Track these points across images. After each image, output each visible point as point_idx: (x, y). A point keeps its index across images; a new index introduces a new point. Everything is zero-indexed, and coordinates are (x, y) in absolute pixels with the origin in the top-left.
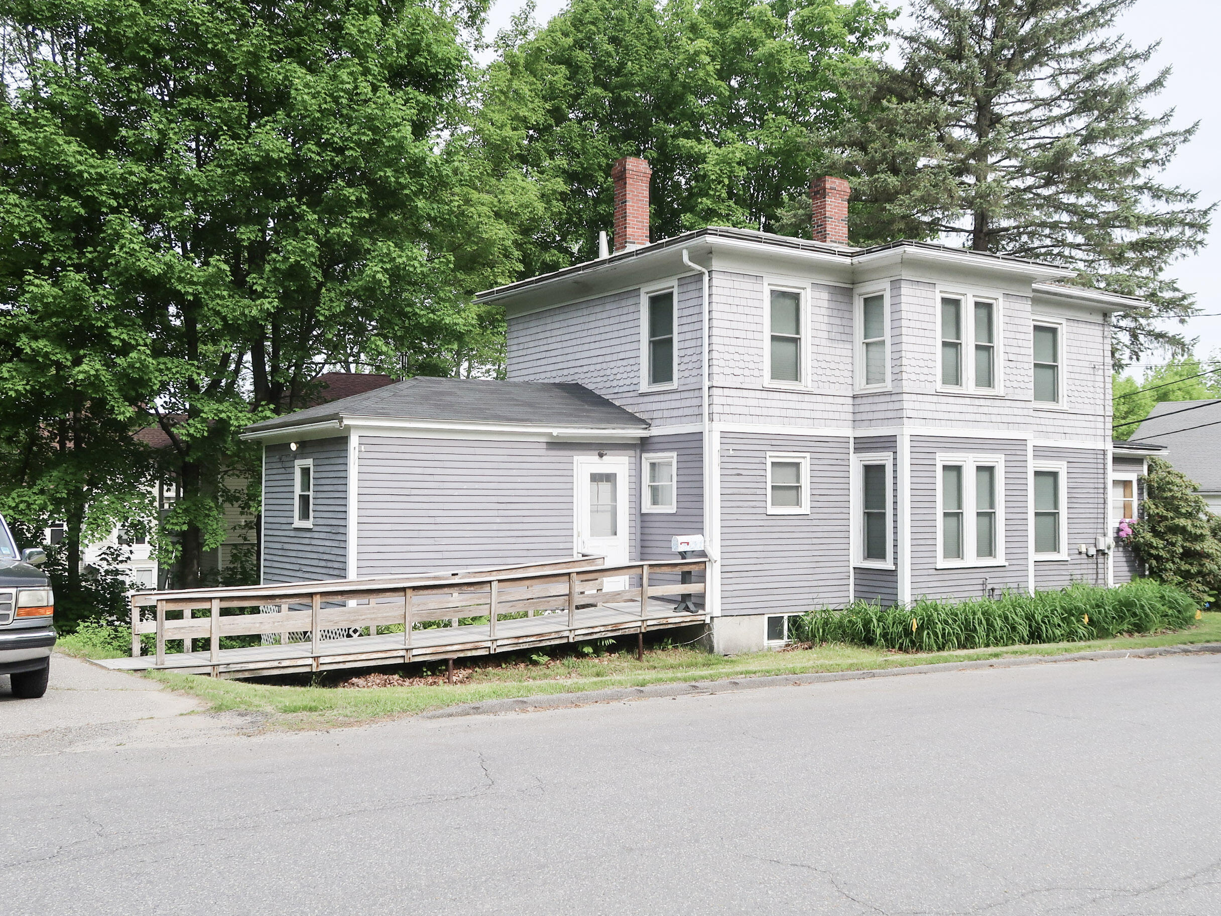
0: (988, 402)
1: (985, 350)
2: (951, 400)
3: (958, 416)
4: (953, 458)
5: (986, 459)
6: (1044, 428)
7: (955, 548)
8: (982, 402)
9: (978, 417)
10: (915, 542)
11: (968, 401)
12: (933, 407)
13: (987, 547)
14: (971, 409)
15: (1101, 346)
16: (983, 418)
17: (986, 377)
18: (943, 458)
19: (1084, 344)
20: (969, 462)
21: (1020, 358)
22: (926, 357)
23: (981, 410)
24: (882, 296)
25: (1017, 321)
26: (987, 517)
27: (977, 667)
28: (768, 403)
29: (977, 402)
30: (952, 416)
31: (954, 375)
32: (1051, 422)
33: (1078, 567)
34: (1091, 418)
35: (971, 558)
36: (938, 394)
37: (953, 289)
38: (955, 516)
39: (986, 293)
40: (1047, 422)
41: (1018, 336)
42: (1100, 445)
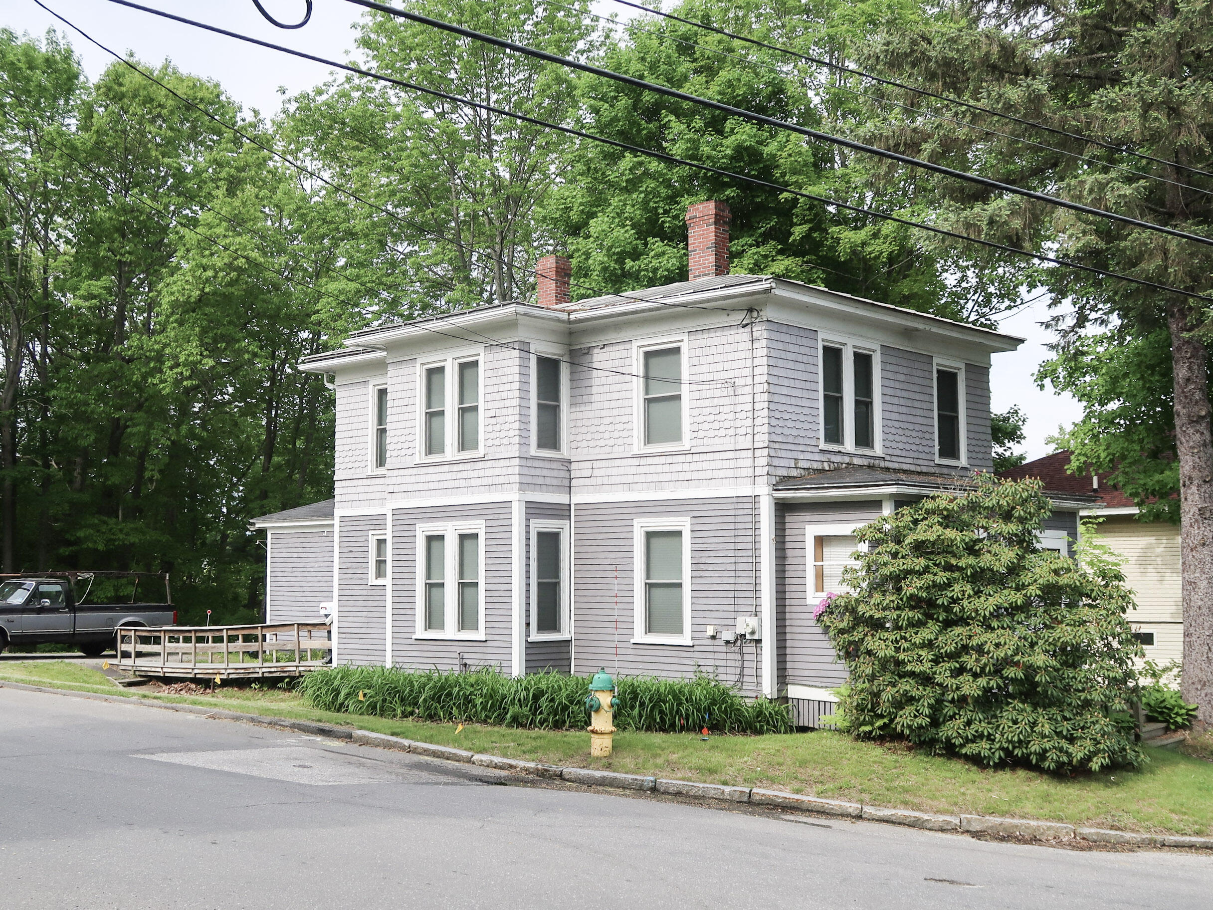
0: (468, 466)
1: (467, 411)
2: (431, 470)
3: (436, 485)
4: (434, 528)
5: (469, 525)
6: (655, 478)
7: (433, 619)
8: (461, 467)
9: (457, 484)
11: (446, 468)
12: (413, 479)
13: (466, 620)
14: (449, 476)
15: (748, 354)
16: (462, 483)
17: (466, 441)
18: (423, 530)
19: (717, 358)
20: (451, 531)
21: (505, 412)
22: (407, 431)
23: (460, 475)
25: (501, 372)
26: (466, 587)
30: (431, 486)
31: (433, 445)
32: (666, 468)
35: (450, 630)
36: (418, 466)
37: (433, 359)
38: (434, 587)
39: (466, 352)
40: (660, 469)
41: (502, 388)
42: (746, 490)
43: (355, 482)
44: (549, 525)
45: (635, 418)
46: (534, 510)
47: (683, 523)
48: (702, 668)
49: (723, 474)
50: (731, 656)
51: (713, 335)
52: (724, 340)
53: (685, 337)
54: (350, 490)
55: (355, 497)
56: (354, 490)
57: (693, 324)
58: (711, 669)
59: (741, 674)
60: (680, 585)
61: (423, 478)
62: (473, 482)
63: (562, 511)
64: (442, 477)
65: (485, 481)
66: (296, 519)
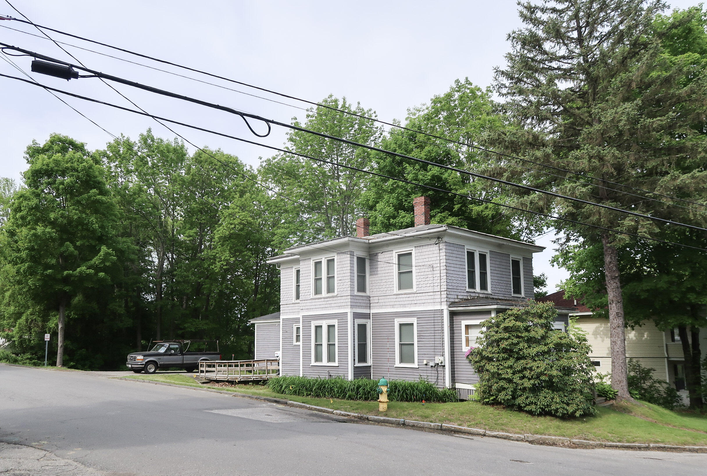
0: (331, 299)
1: (330, 278)
2: (317, 301)
3: (319, 306)
4: (318, 323)
5: (331, 322)
6: (403, 303)
7: (318, 358)
8: (328, 299)
9: (327, 306)
11: (323, 300)
12: (310, 304)
13: (331, 358)
14: (324, 303)
15: (438, 255)
16: (329, 306)
17: (330, 289)
18: (314, 324)
19: (426, 257)
20: (324, 324)
22: (307, 286)
23: (328, 303)
25: (343, 263)
26: (331, 346)
29: (326, 300)
30: (317, 307)
31: (317, 291)
32: (407, 299)
34: (432, 294)
35: (325, 362)
36: (312, 299)
37: (317, 258)
38: (318, 346)
39: (330, 256)
40: (404, 299)
41: (344, 269)
42: (438, 307)
43: (288, 306)
44: (362, 321)
45: (395, 280)
46: (356, 316)
47: (414, 320)
48: (422, 377)
49: (429, 301)
50: (433, 372)
51: (424, 247)
52: (429, 250)
53: (414, 249)
54: (286, 308)
55: (288, 311)
56: (288, 308)
57: (416, 244)
58: (426, 377)
59: (437, 379)
60: (413, 344)
61: (314, 304)
62: (333, 305)
63: (367, 316)
64: (321, 303)
65: (337, 305)
66: (266, 319)
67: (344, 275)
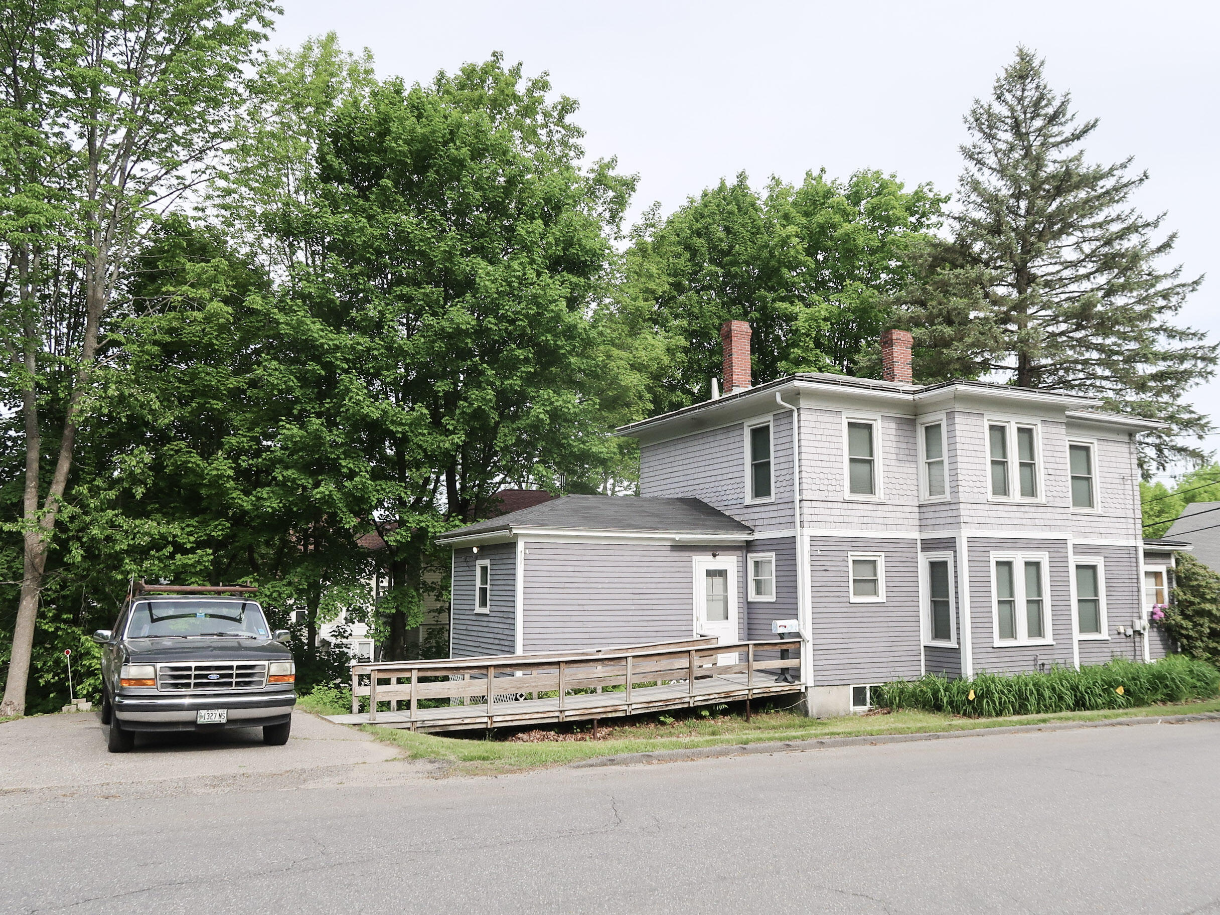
0: (1032, 509)
1: (1028, 466)
2: (1001, 508)
3: (1007, 521)
4: (1004, 555)
5: (1033, 556)
6: (1083, 530)
7: (1009, 630)
8: (1027, 509)
9: (1024, 522)
10: (974, 625)
12: (985, 514)
13: (1037, 629)
14: (1018, 515)
16: (1029, 522)
17: (1030, 489)
18: (996, 556)
19: (1113, 459)
20: (1018, 559)
21: (1058, 472)
22: (977, 473)
23: (1026, 515)
24: (940, 425)
25: (1054, 442)
26: (1035, 604)
27: (1027, 731)
28: (848, 513)
29: (1023, 509)
30: (1002, 521)
31: (1002, 487)
32: (1088, 524)
33: (1118, 645)
34: (1123, 520)
35: (1023, 638)
36: (989, 503)
38: (1008, 604)
39: (1026, 421)
40: (1084, 524)
41: (1055, 454)
42: (1132, 543)
47: (1099, 561)
48: (1115, 654)
49: (1119, 531)
50: (1128, 644)
52: (1115, 449)
54: (823, 511)
55: (830, 519)
56: (828, 512)
58: (1119, 654)
59: (1135, 656)
60: (1098, 601)
61: (995, 514)
62: (1037, 522)
64: (1012, 515)
65: (1047, 522)
67: (1056, 466)
